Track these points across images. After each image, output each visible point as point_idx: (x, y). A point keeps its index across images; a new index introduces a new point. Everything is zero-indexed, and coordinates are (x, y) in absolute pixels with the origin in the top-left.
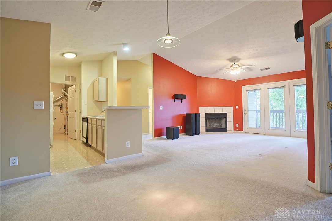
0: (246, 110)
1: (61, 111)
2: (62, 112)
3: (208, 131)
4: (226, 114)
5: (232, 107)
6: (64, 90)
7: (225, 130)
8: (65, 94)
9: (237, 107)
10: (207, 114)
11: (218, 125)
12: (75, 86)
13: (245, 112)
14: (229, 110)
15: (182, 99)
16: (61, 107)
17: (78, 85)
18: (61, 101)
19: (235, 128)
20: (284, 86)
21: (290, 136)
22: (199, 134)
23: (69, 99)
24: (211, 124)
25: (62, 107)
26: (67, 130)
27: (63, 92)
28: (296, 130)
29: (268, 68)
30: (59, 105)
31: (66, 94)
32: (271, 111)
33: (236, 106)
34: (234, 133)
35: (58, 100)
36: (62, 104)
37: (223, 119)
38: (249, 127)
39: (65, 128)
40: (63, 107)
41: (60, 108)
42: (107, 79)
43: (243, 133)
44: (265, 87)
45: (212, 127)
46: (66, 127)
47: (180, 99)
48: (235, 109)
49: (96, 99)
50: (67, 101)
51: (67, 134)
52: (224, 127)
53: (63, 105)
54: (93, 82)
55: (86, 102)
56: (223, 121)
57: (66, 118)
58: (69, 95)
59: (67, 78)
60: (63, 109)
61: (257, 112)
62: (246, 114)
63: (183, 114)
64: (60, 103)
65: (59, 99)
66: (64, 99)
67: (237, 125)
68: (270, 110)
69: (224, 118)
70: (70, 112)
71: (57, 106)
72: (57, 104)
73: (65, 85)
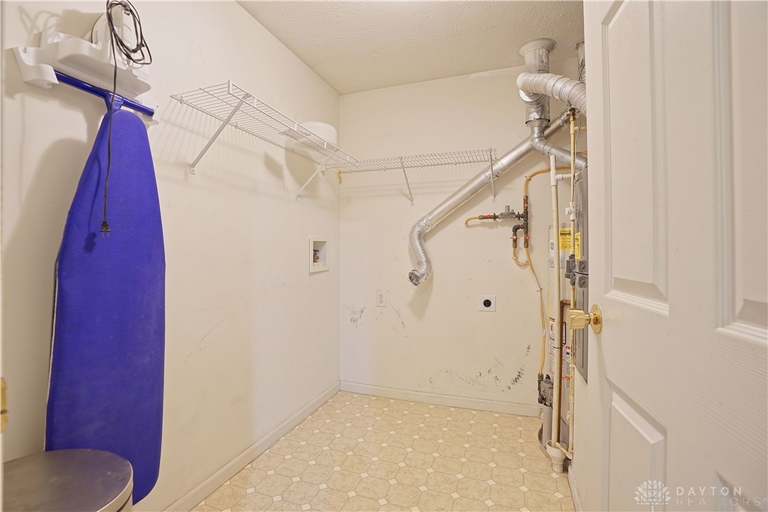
1: (523, 256)
2: (529, 263)
16: (522, 223)
18: (521, 180)
25: (526, 227)
30: (509, 215)
35: (496, 176)
36: (526, 200)
40: (533, 224)
41: (515, 229)
57: (557, 317)
60: (532, 242)
64: (511, 198)
65: (504, 169)
66: (541, 166)
70: (616, 294)
71: (495, 217)
72: (491, 205)
73: (543, 52)
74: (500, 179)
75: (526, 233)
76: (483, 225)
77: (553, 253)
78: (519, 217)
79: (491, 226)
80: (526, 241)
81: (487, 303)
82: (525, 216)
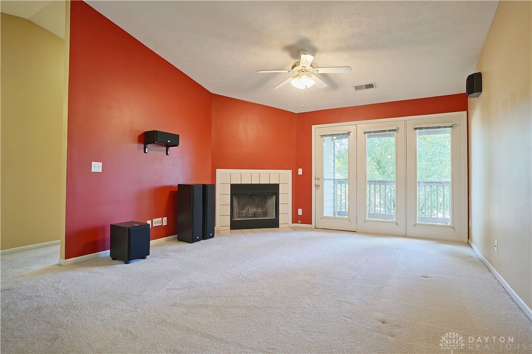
0: (318, 179)
3: (235, 225)
4: (278, 185)
5: (290, 172)
7: (274, 224)
9: (300, 172)
10: (234, 187)
11: (260, 210)
13: (318, 182)
14: (283, 178)
15: (168, 146)
19: (296, 219)
20: (397, 128)
21: (405, 236)
22: (213, 236)
24: (242, 210)
28: (417, 222)
29: (370, 86)
32: (371, 182)
33: (299, 169)
34: (295, 229)
37: (270, 198)
38: (325, 215)
43: (311, 229)
44: (359, 129)
45: (246, 217)
47: (164, 146)
48: (295, 176)
52: (272, 216)
56: (271, 202)
61: (336, 182)
62: (318, 188)
63: (172, 187)
67: (300, 212)
68: (368, 179)
69: (272, 196)
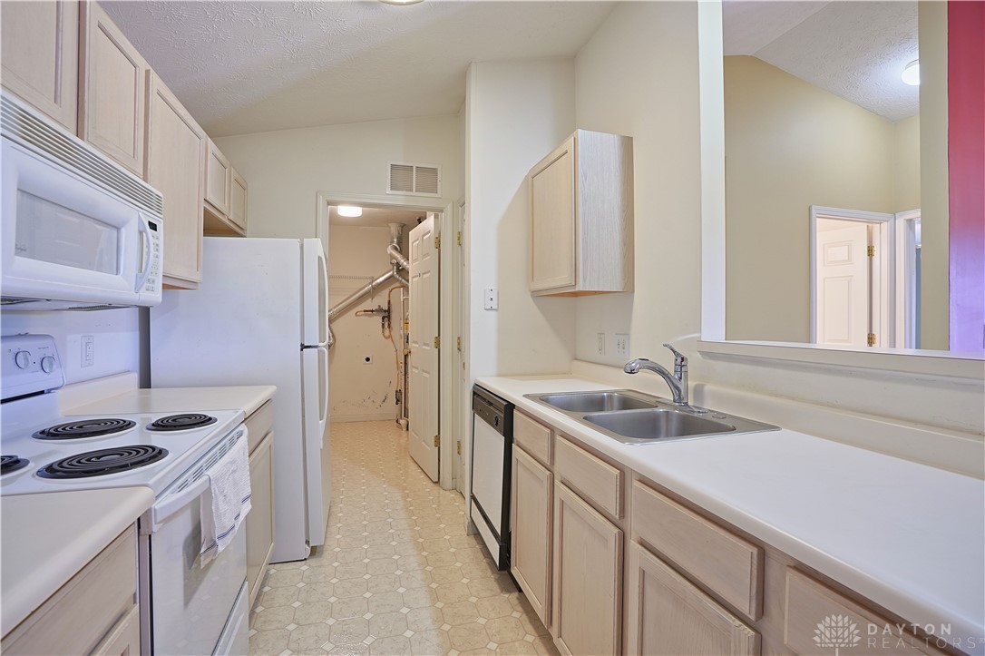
1: (387, 333)
2: (390, 336)
6: (396, 249)
8: (398, 265)
12: (436, 217)
16: (386, 315)
17: (449, 208)
18: (387, 291)
23: (413, 282)
25: (389, 317)
26: (406, 415)
27: (392, 257)
30: (380, 310)
31: (402, 261)
35: (374, 288)
36: (389, 302)
39: (398, 401)
40: (393, 315)
41: (383, 318)
42: (627, 144)
46: (401, 397)
49: (561, 279)
50: (406, 288)
51: (405, 429)
53: (393, 308)
54: (535, 174)
55: (494, 295)
57: (403, 361)
58: (412, 266)
59: (400, 175)
60: (392, 325)
64: (380, 301)
65: (378, 285)
66: (397, 284)
70: (414, 345)
71: (372, 311)
72: (370, 304)
73: (399, 228)
74: (376, 289)
75: (389, 320)
76: (366, 315)
77: (402, 332)
78: (385, 311)
79: (369, 316)
80: (389, 324)
81: (368, 359)
82: (389, 311)
